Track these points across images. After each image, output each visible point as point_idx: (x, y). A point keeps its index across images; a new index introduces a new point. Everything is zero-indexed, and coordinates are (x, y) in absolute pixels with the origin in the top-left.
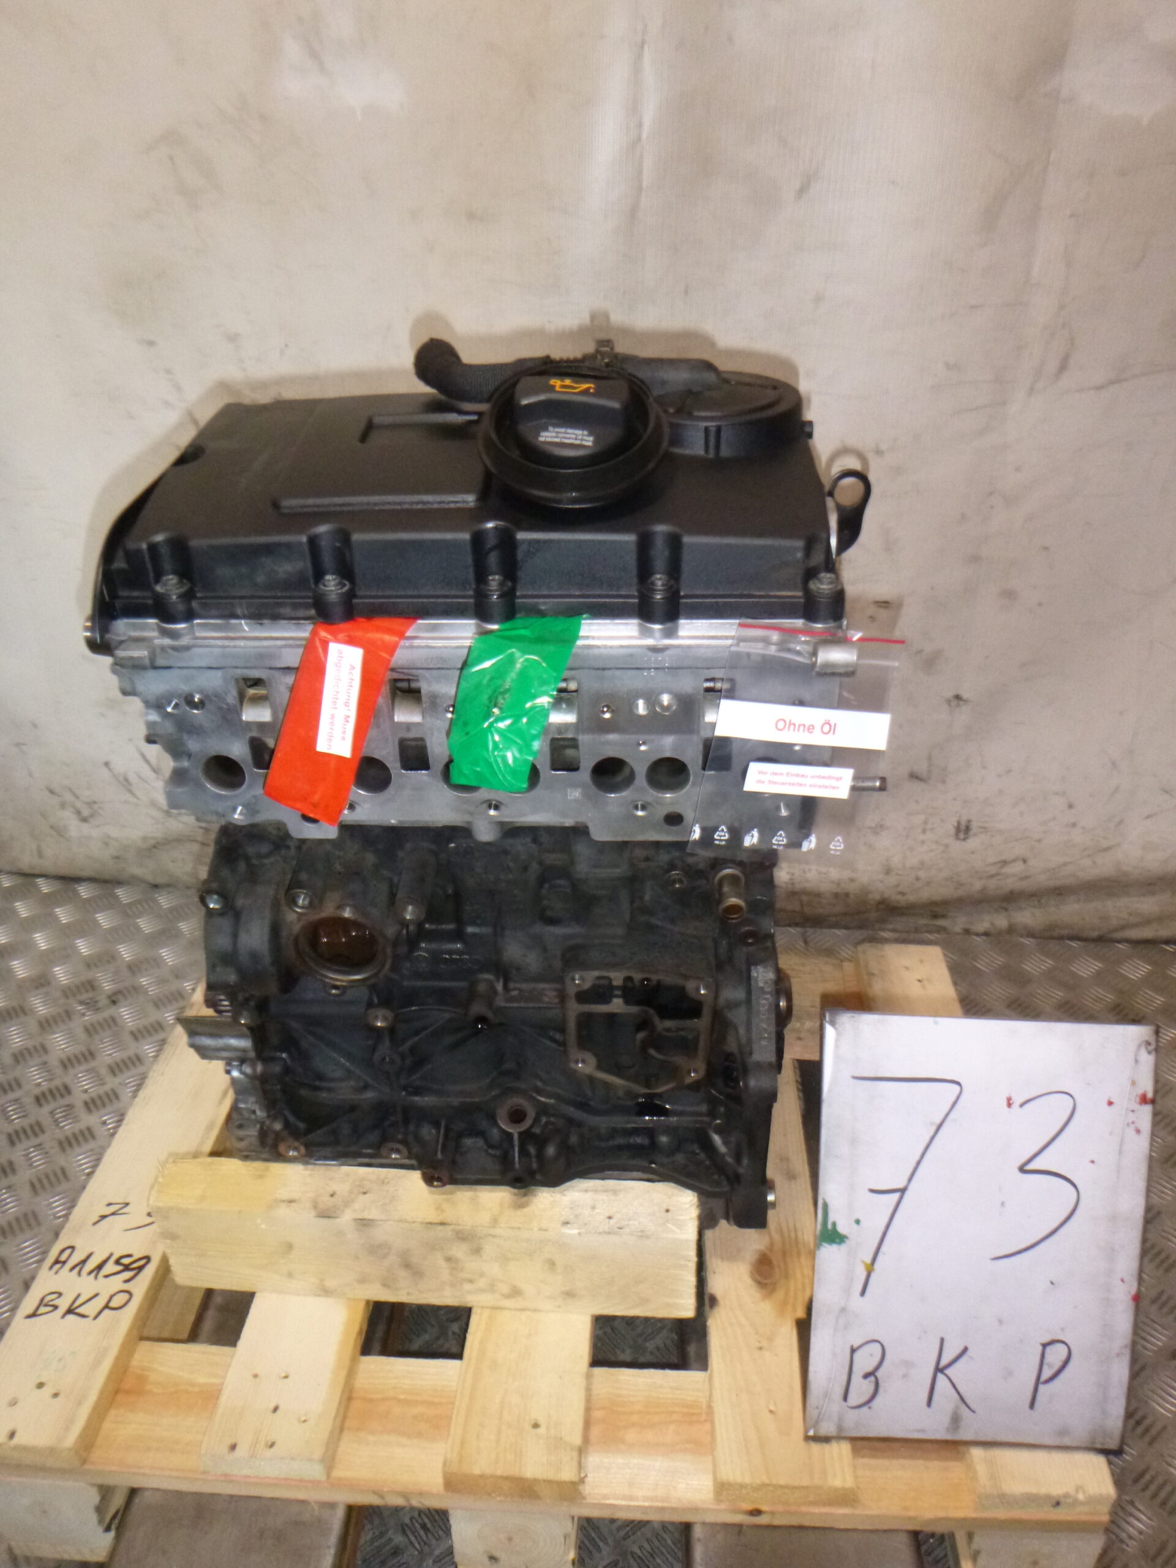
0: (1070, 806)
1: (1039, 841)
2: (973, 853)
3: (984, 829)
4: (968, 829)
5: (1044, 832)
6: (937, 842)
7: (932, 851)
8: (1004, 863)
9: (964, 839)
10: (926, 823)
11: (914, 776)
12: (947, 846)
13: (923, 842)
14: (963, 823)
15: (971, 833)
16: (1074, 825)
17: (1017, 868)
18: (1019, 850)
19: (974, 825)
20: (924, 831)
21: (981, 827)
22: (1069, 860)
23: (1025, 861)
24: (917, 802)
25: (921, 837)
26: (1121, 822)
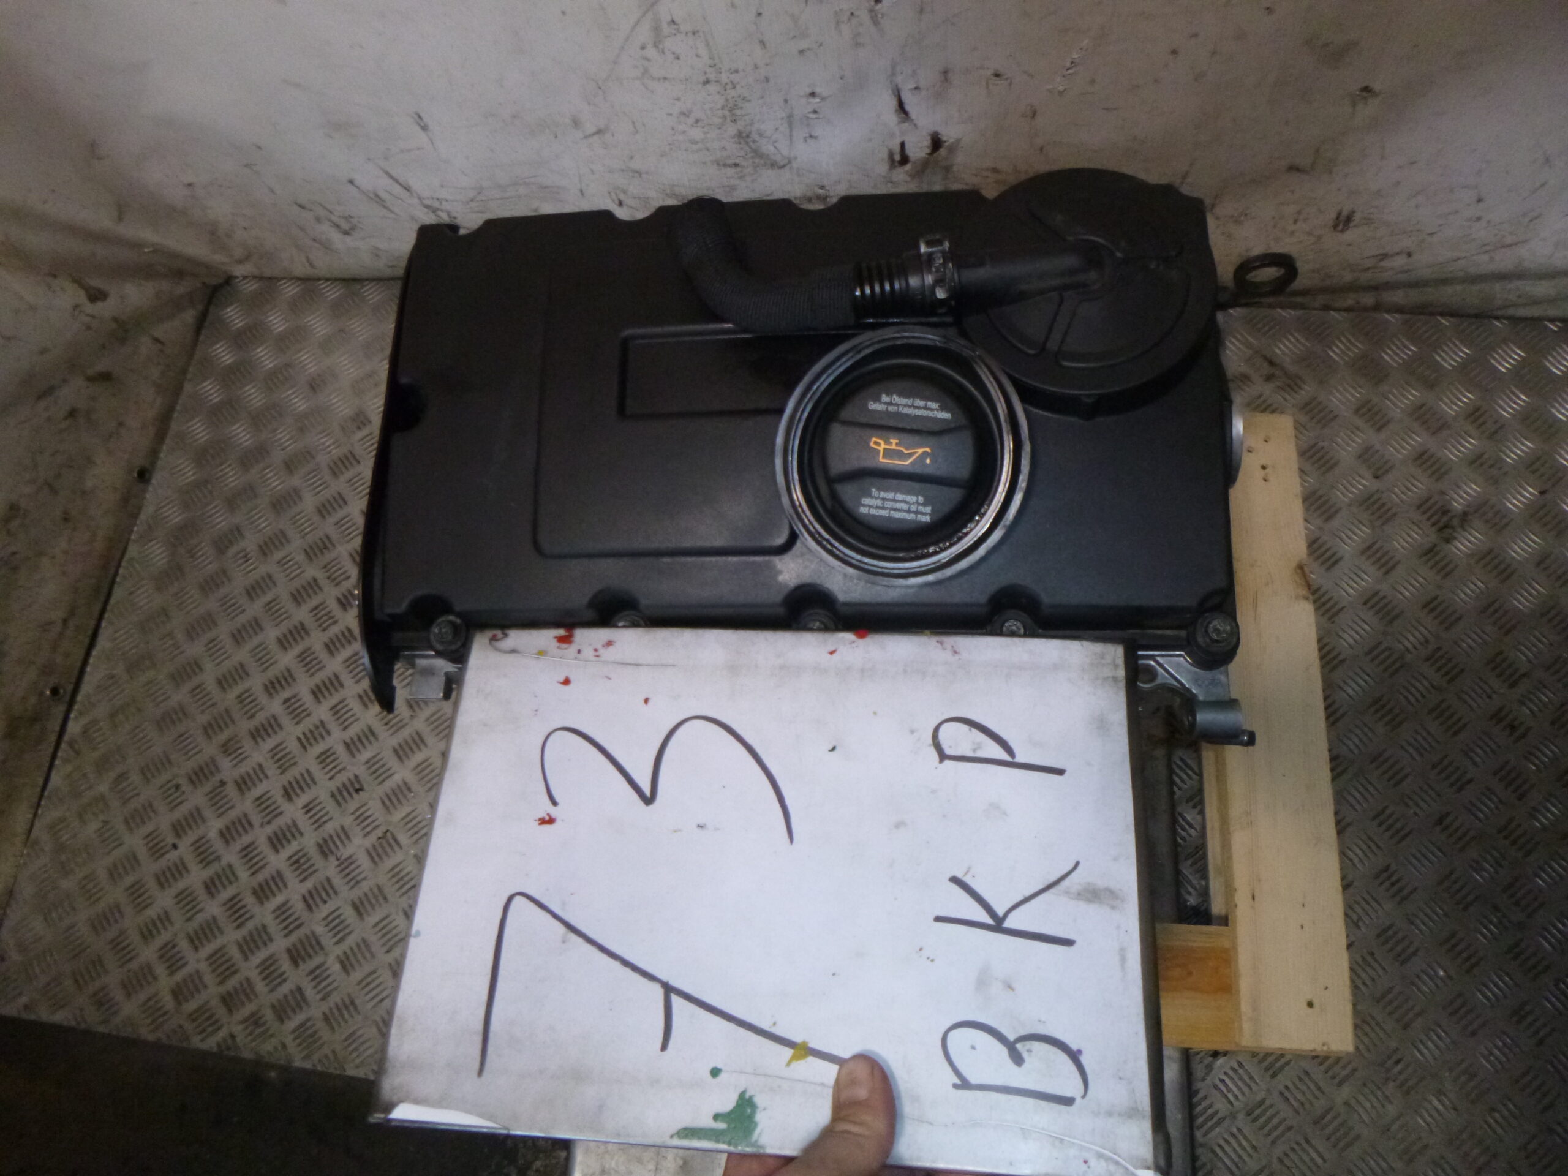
0: (1479, 200)
1: (1431, 234)
2: (1350, 245)
3: (1368, 221)
4: (1349, 219)
5: (1441, 225)
6: (1309, 233)
7: (1301, 242)
8: (1384, 256)
9: (1342, 231)
10: (1299, 213)
11: (1293, 169)
12: (1320, 237)
13: (1292, 233)
14: (1345, 213)
15: (1351, 225)
16: (1479, 219)
17: (1399, 262)
18: (1406, 243)
19: (1357, 217)
20: (1295, 222)
21: (1365, 219)
22: (1463, 255)
23: (1409, 255)
24: (1293, 192)
25: (1292, 228)
26: (1536, 218)
